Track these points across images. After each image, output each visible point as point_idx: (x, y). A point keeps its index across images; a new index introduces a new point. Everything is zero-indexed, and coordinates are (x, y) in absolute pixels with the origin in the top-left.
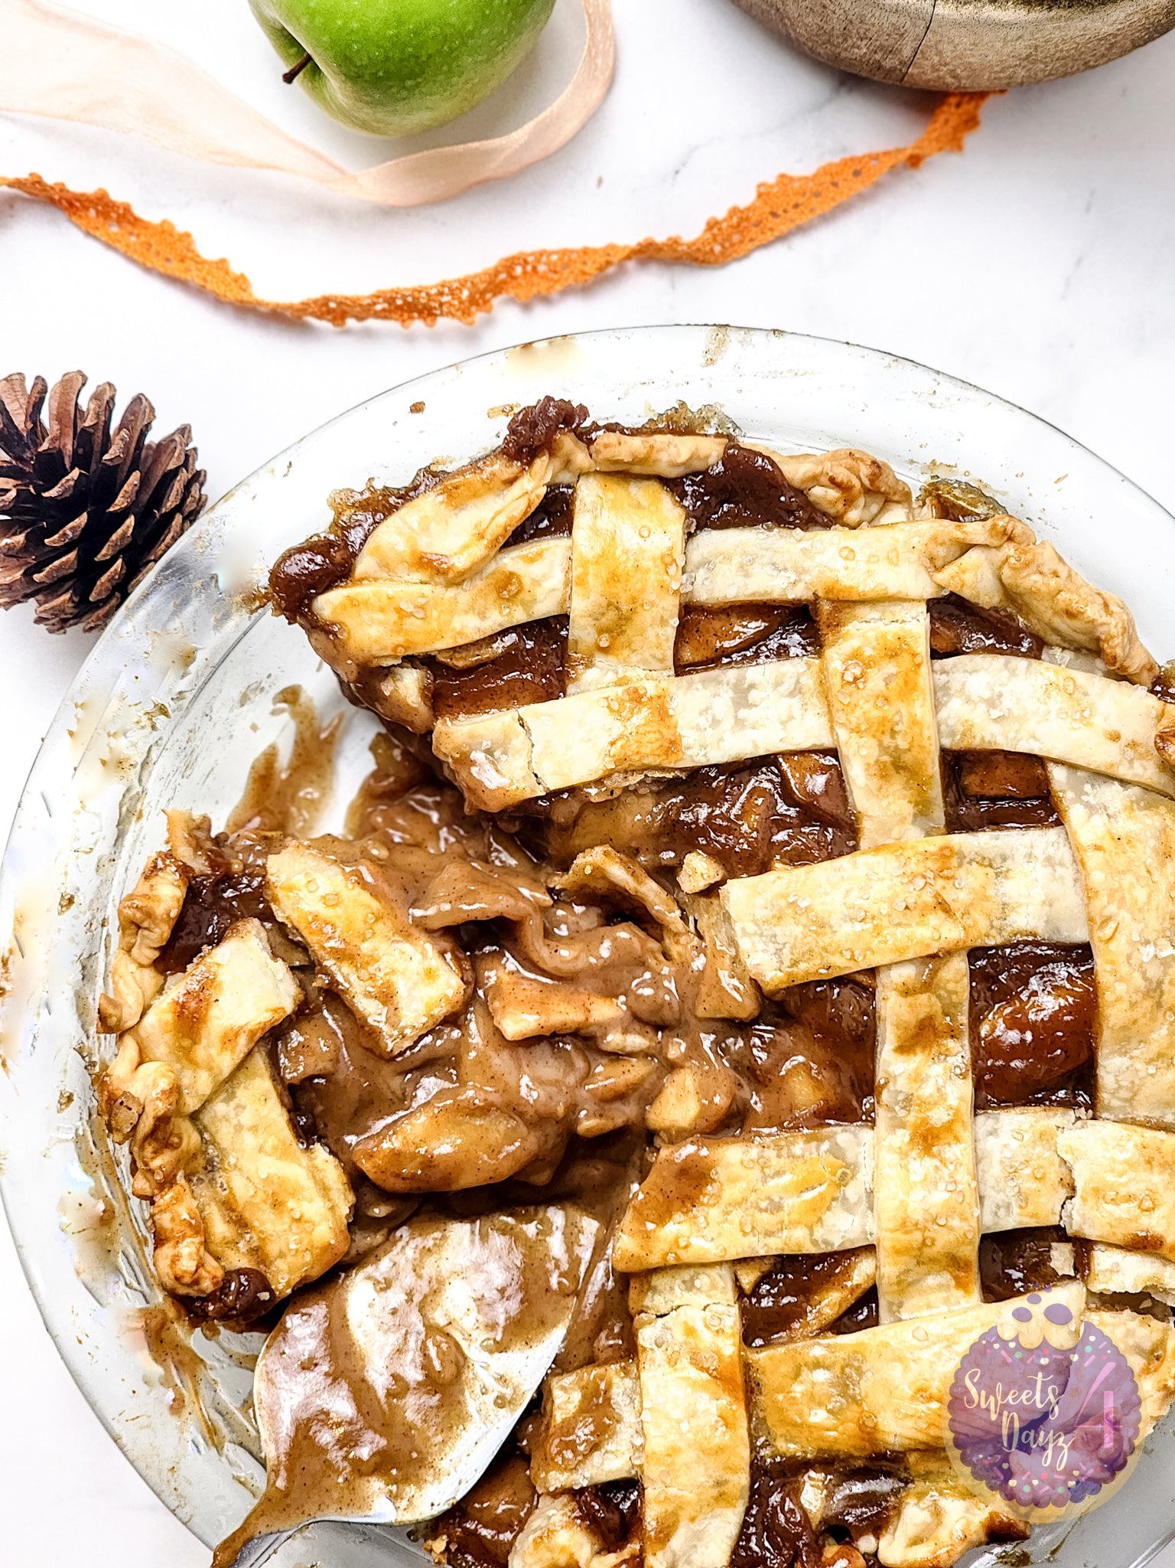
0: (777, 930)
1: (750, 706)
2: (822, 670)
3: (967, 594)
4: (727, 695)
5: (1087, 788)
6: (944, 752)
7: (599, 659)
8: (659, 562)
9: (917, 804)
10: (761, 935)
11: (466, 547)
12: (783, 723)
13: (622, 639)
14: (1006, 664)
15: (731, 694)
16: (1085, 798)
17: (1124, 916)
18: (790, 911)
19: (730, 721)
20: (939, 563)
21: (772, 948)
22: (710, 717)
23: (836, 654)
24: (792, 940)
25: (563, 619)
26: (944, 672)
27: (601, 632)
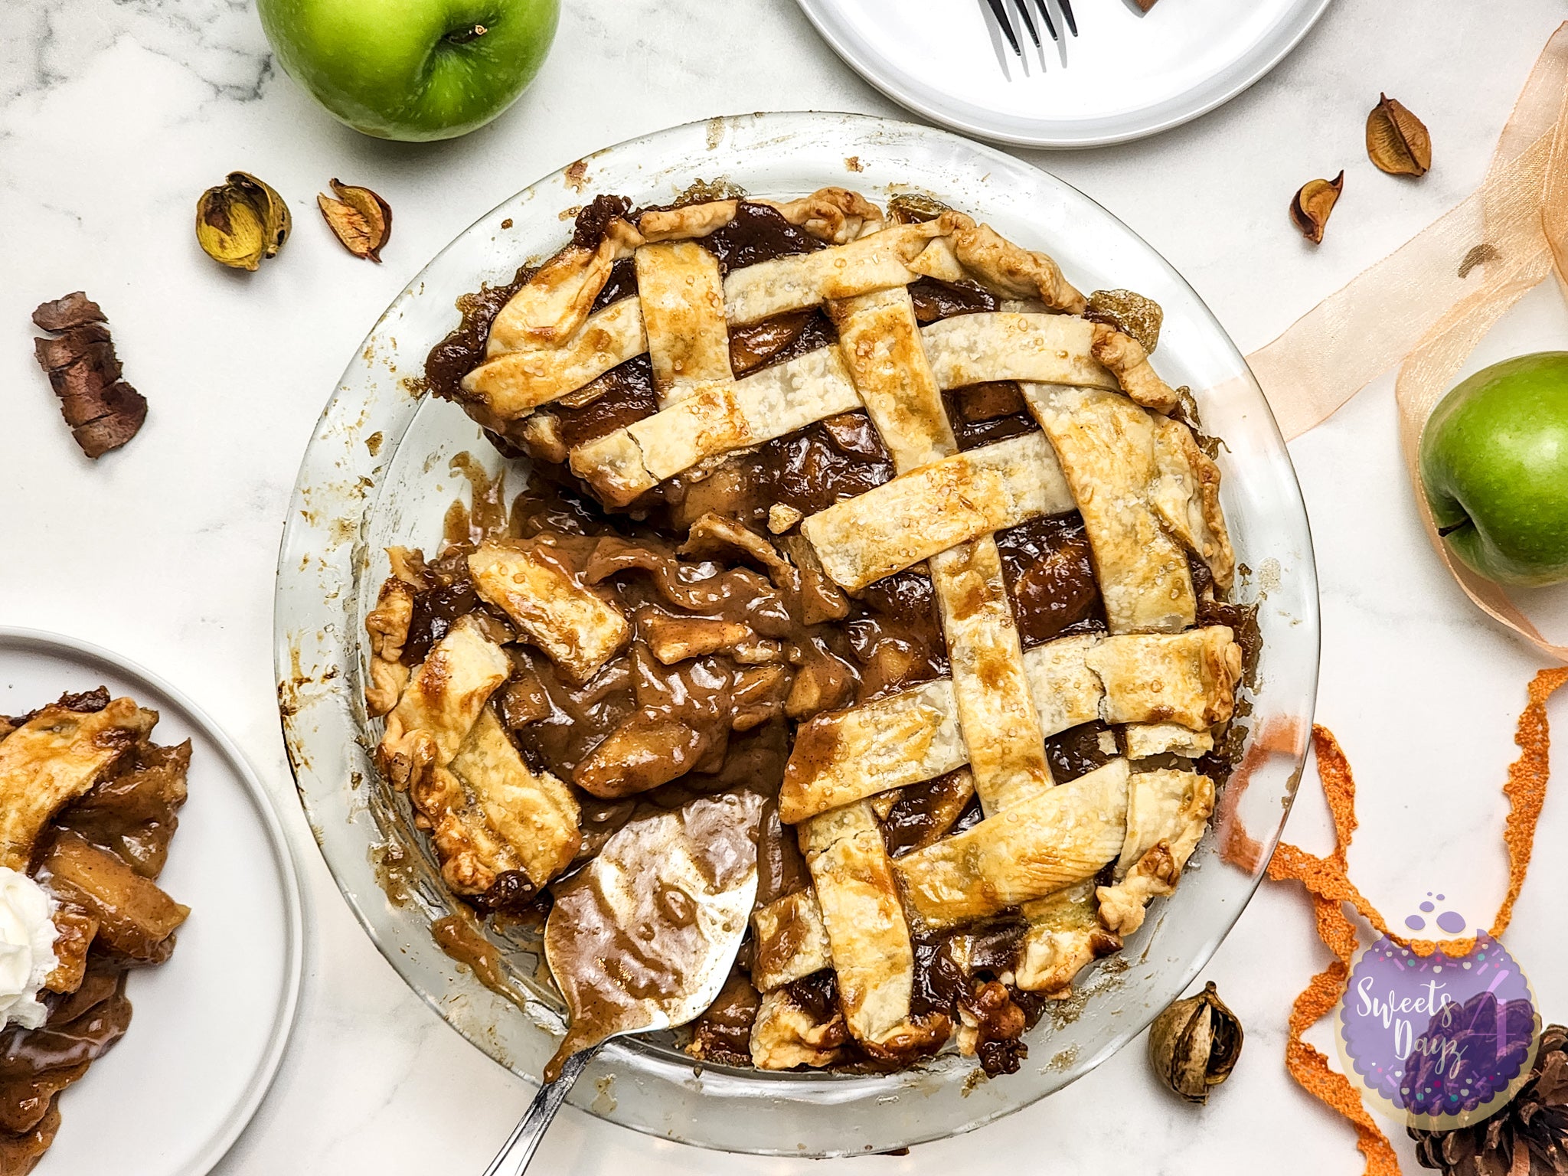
0: (848, 546)
1: (794, 390)
2: (843, 353)
3: (934, 274)
4: (777, 386)
5: (1052, 396)
6: (943, 392)
7: (678, 380)
8: (705, 299)
9: (933, 435)
10: (837, 553)
11: (563, 318)
12: (822, 397)
13: (691, 361)
14: (975, 320)
15: (779, 384)
16: (1051, 404)
17: (1096, 481)
18: (854, 530)
19: (782, 404)
20: (909, 257)
21: (847, 560)
22: (767, 404)
23: (848, 339)
24: (860, 551)
25: (646, 356)
26: (931, 335)
27: (674, 360)
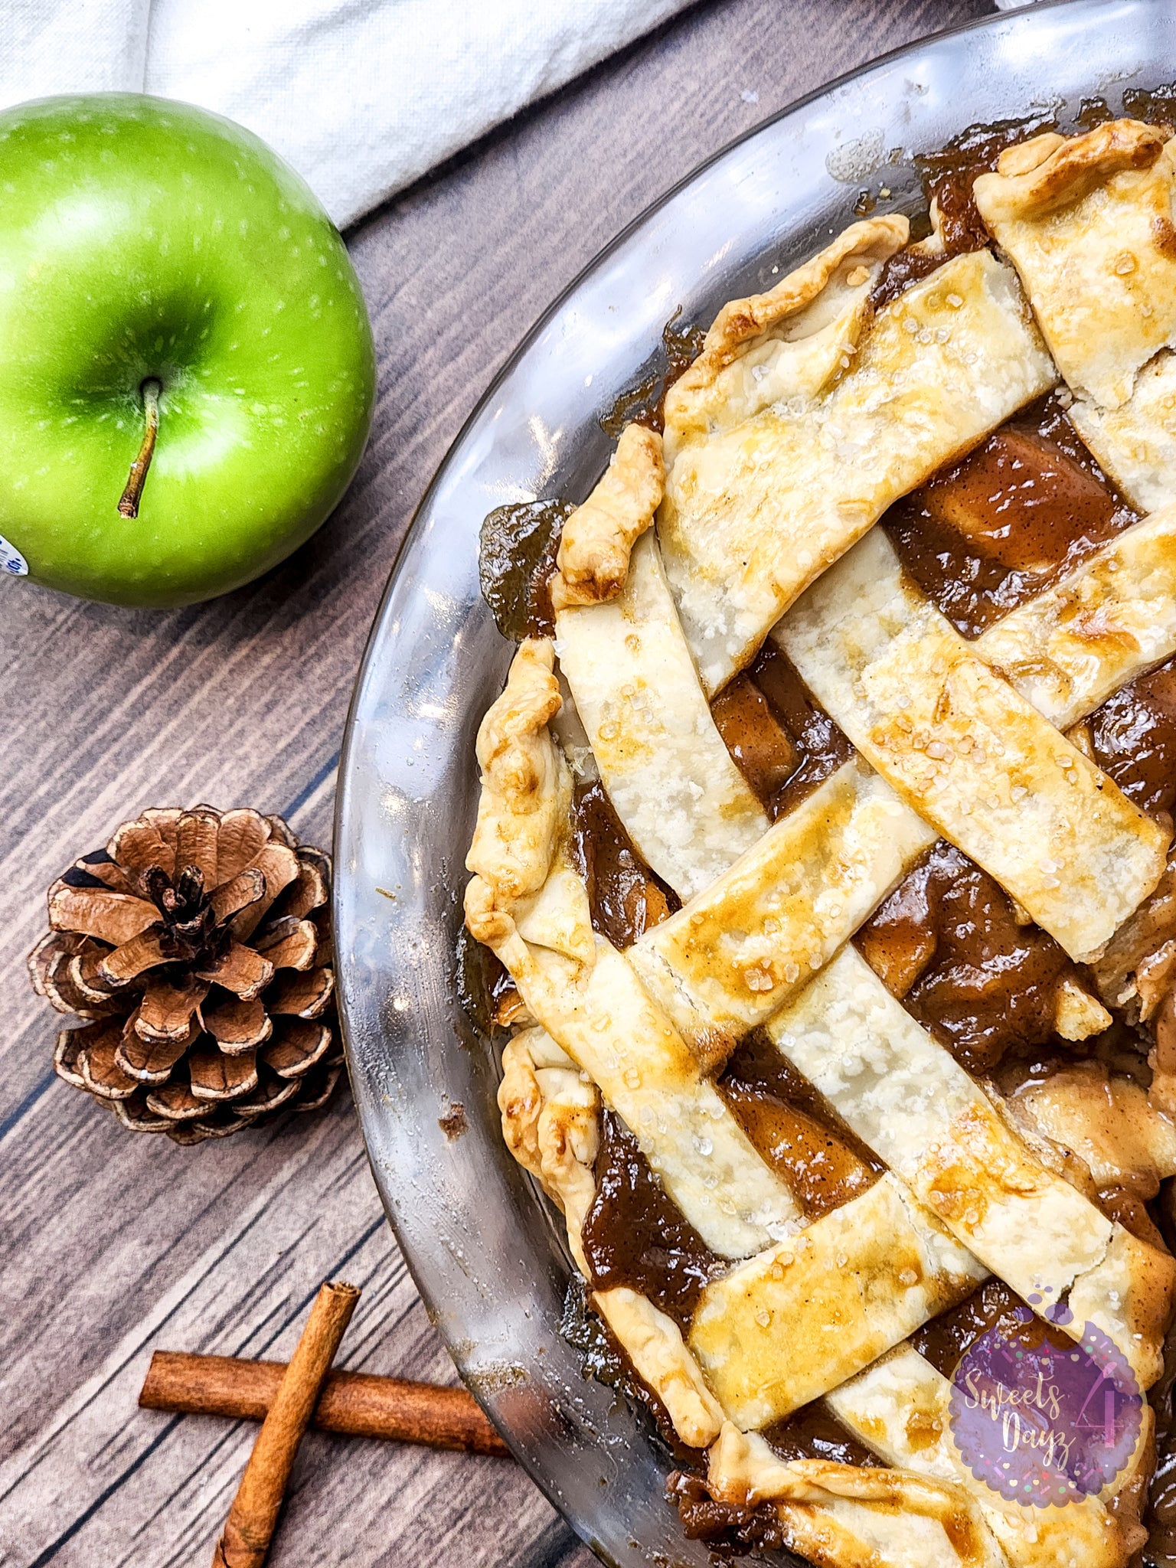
0: (1096, 871)
1: (867, 1066)
2: (777, 1015)
3: (584, 914)
4: (874, 1096)
5: (709, 633)
6: (773, 820)
7: (930, 1270)
8: (787, 1280)
9: (849, 808)
10: (1113, 885)
11: (920, 1511)
12: (862, 1017)
13: (893, 1259)
14: (629, 813)
15: (867, 1096)
16: (723, 630)
17: (828, 505)
18: (1069, 873)
19: (899, 1075)
20: (572, 968)
21: (1119, 863)
22: (909, 1101)
23: (749, 1013)
24: (1098, 848)
25: (914, 1338)
26: (686, 877)
27: (901, 1286)
